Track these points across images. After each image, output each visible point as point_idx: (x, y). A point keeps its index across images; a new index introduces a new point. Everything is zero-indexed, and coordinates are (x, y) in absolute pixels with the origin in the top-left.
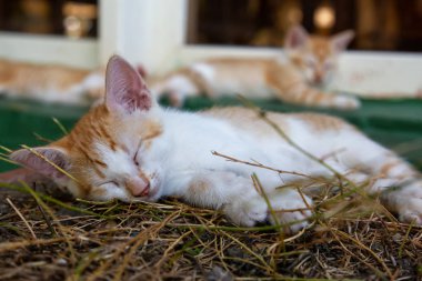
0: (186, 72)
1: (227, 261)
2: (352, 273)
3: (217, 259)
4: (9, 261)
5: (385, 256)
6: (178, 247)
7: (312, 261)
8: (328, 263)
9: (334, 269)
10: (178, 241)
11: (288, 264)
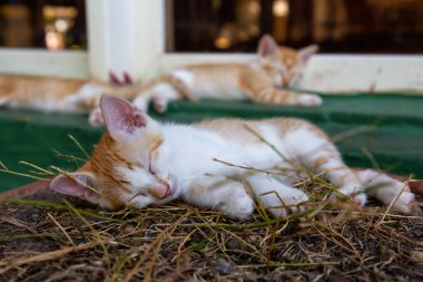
0: (168, 79)
1: (228, 253)
2: (328, 256)
3: (219, 252)
4: (55, 265)
5: (354, 241)
6: (187, 244)
7: (296, 248)
8: (310, 249)
9: (315, 254)
10: (187, 238)
11: (278, 252)
